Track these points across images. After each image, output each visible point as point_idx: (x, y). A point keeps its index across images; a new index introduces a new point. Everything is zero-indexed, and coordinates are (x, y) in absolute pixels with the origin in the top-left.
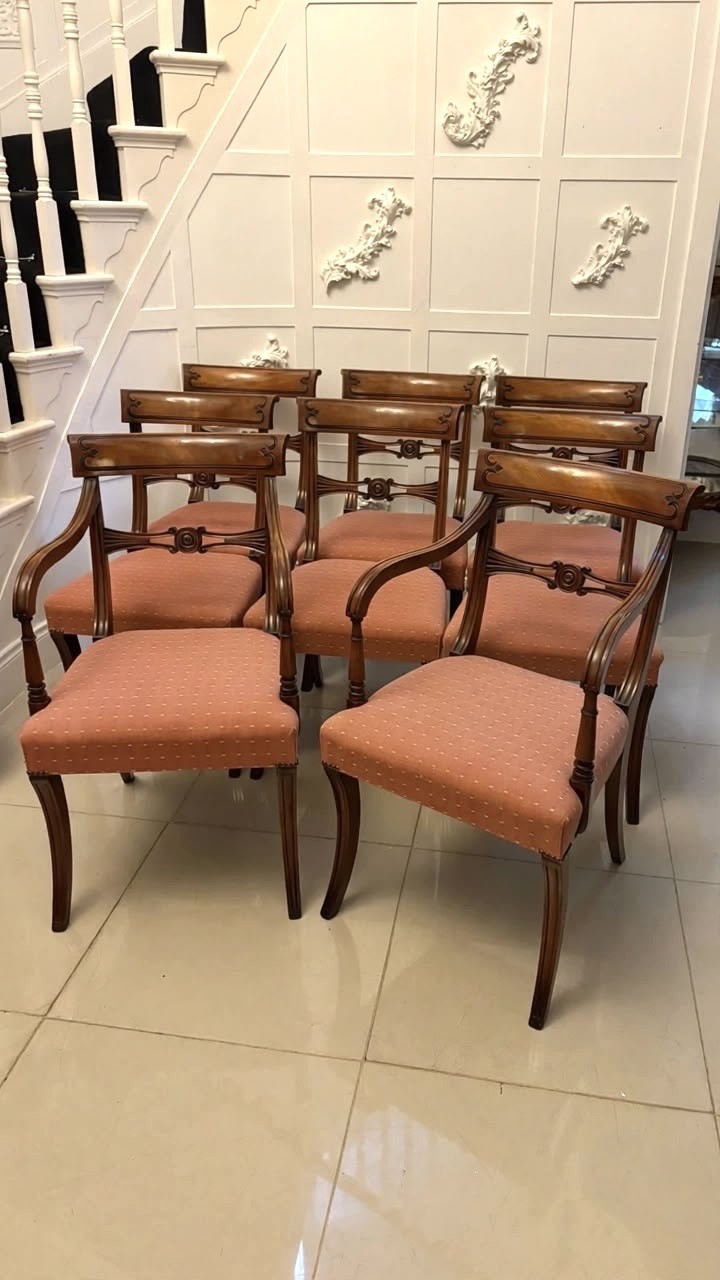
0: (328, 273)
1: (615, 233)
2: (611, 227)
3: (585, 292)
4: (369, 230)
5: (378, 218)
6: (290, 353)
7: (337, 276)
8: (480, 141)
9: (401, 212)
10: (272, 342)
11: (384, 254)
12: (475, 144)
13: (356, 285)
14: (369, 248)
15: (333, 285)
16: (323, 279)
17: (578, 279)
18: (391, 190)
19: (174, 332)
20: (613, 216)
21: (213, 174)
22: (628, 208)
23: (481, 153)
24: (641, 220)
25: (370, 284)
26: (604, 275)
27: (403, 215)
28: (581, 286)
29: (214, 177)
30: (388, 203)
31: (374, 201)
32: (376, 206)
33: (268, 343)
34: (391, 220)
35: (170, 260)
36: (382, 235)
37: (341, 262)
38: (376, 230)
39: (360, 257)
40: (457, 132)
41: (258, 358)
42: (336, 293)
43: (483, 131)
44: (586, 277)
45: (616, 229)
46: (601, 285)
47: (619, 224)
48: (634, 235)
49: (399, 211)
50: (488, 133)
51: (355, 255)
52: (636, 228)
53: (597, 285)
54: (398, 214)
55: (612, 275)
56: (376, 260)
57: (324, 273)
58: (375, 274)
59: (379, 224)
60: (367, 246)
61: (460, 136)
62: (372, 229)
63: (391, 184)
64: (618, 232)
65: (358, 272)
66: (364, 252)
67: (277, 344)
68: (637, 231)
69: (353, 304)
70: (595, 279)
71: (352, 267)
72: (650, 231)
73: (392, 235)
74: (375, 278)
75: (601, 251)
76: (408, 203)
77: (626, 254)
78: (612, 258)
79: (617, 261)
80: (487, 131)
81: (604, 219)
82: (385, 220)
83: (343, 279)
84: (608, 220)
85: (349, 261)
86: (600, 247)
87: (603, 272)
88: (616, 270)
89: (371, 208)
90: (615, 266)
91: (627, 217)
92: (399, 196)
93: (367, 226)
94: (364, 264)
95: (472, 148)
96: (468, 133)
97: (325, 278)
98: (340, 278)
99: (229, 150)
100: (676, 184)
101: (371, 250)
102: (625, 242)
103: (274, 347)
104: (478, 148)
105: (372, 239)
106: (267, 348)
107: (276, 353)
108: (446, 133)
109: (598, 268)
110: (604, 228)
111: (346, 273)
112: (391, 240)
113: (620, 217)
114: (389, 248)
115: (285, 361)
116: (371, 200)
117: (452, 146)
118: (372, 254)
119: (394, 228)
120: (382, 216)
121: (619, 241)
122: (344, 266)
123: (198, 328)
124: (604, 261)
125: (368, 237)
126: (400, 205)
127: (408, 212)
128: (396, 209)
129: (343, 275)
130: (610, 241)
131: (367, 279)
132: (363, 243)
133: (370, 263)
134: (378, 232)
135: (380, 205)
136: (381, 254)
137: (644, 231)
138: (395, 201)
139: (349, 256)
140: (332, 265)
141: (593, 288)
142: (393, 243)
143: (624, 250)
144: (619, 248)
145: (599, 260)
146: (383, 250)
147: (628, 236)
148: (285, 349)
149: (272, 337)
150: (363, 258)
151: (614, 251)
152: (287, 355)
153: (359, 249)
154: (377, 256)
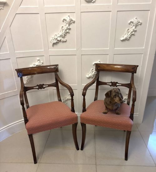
0: (52, 41)
2: (131, 24)
3: (124, 42)
4: (63, 28)
5: (65, 24)
7: (55, 41)
9: (72, 22)
10: (38, 60)
11: (68, 35)
13: (60, 44)
14: (64, 33)
15: (54, 44)
16: (51, 42)
17: (122, 39)
18: (69, 16)
19: (10, 59)
20: (132, 20)
21: (16, 14)
22: (136, 18)
24: (140, 21)
25: (64, 43)
26: (130, 37)
27: (73, 23)
30: (68, 19)
31: (64, 20)
32: (65, 21)
33: (37, 61)
34: (70, 24)
35: (6, 39)
36: (67, 29)
37: (56, 37)
38: (65, 28)
39: (61, 36)
41: (35, 65)
42: (55, 46)
44: (125, 38)
45: (133, 24)
46: (128, 40)
48: (138, 26)
49: (71, 22)
56: (66, 37)
58: (66, 40)
59: (66, 26)
62: (64, 27)
63: (69, 14)
64: (133, 25)
65: (61, 40)
68: (139, 24)
69: (60, 48)
70: (127, 38)
71: (59, 39)
73: (70, 29)
74: (66, 41)
76: (74, 19)
77: (135, 31)
78: (132, 32)
79: (133, 33)
81: (130, 22)
83: (57, 42)
84: (131, 22)
85: (58, 37)
86: (128, 29)
87: (129, 36)
88: (133, 36)
89: (63, 22)
90: (133, 34)
91: (136, 21)
93: (62, 27)
94: (62, 38)
95: (92, 3)
97: (52, 42)
99: (21, 7)
100: (150, 11)
102: (135, 28)
103: (39, 61)
104: (93, 3)
105: (64, 31)
106: (37, 62)
107: (39, 63)
109: (128, 35)
110: (130, 24)
111: (58, 40)
113: (134, 21)
114: (69, 33)
116: (63, 19)
117: (86, 3)
118: (64, 35)
119: (70, 27)
121: (134, 27)
123: (16, 58)
124: (129, 33)
125: (63, 30)
126: (72, 20)
128: (70, 22)
129: (57, 41)
130: (131, 28)
131: (63, 42)
132: (61, 32)
133: (64, 37)
134: (66, 28)
135: (66, 21)
136: (67, 35)
137: (141, 25)
138: (70, 19)
139: (58, 36)
140: (53, 38)
141: (126, 41)
142: (70, 31)
143: (135, 30)
144: (134, 29)
145: (128, 33)
146: (68, 33)
147: (136, 26)
148: (42, 62)
149: (38, 59)
150: (62, 36)
151: (132, 30)
152: (43, 63)
153: (61, 34)
154: (66, 35)
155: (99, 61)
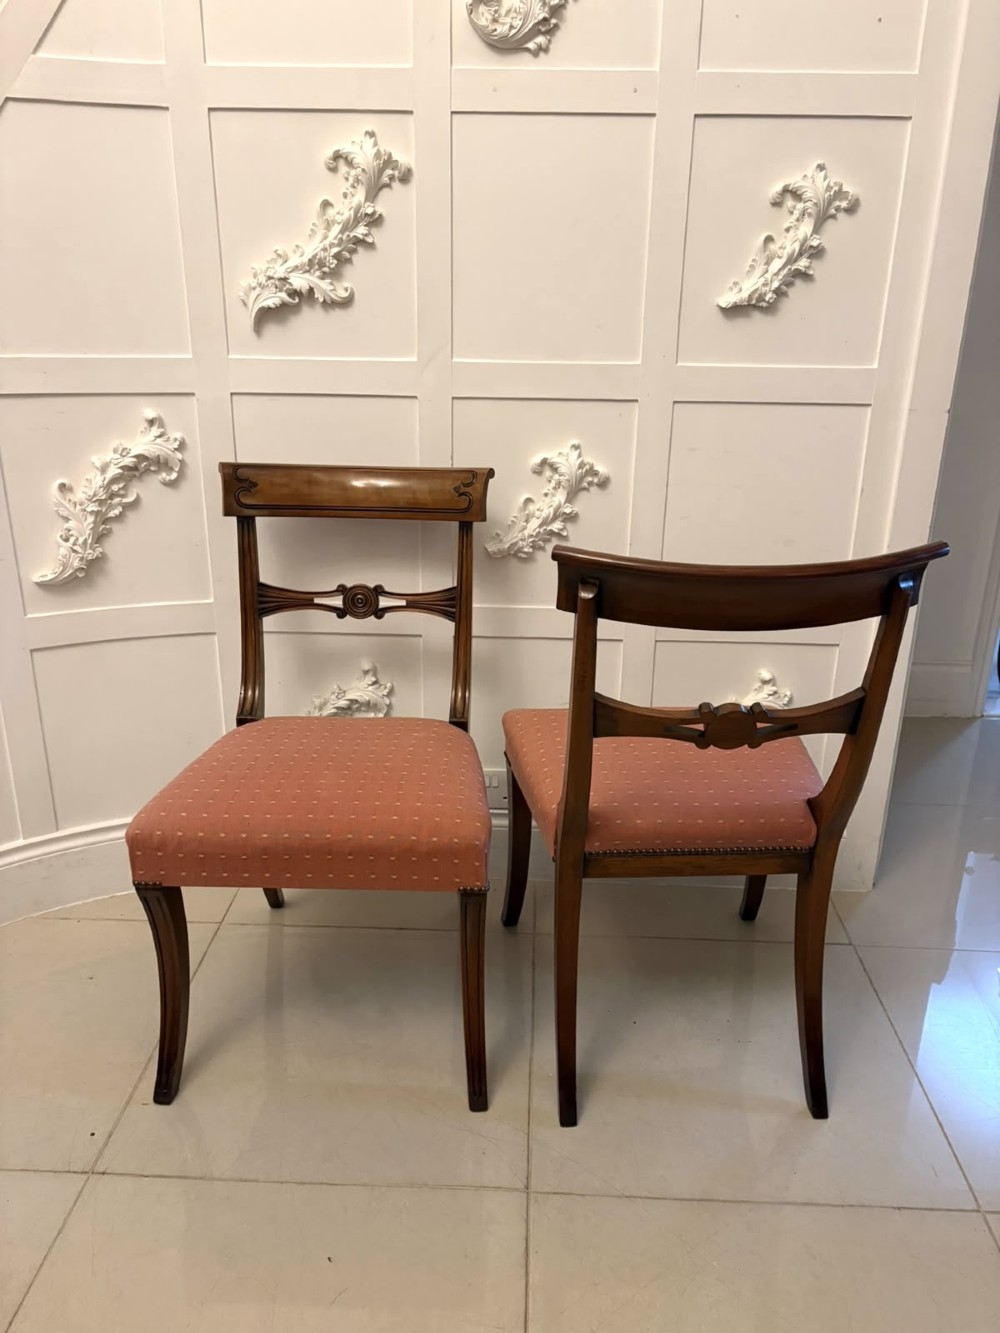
0: (254, 294)
1: (797, 213)
2: (789, 203)
3: (741, 324)
4: (331, 212)
5: (345, 187)
6: (187, 441)
7: (273, 299)
8: (541, 40)
9: (392, 178)
10: (151, 422)
11: (361, 257)
12: (531, 45)
13: (310, 315)
14: (332, 245)
15: (265, 316)
16: (245, 304)
17: (728, 299)
18: (371, 134)
20: (794, 180)
21: (7, 99)
22: (821, 168)
23: (542, 64)
24: (845, 189)
25: (338, 313)
26: (779, 292)
27: (396, 185)
28: (734, 311)
29: (11, 105)
30: (364, 155)
31: (337, 156)
32: (343, 168)
33: (143, 426)
34: (375, 190)
36: (356, 221)
37: (280, 272)
38: (343, 211)
39: (315, 264)
40: (495, 21)
41: (124, 452)
42: (271, 330)
43: (545, 20)
44: (745, 295)
45: (800, 206)
46: (770, 309)
47: (805, 196)
48: (833, 217)
49: (386, 176)
50: (556, 26)
51: (305, 259)
52: (837, 203)
53: (761, 309)
54: (385, 179)
55: (792, 292)
56: (348, 270)
57: (247, 294)
58: (345, 295)
59: (347, 201)
60: (327, 242)
61: (501, 29)
62: (338, 207)
63: (370, 123)
64: (803, 213)
65: (311, 290)
66: (322, 254)
67: (162, 425)
68: (838, 209)
70: (761, 298)
71: (299, 282)
72: (861, 212)
73: (375, 221)
74: (346, 303)
75: (772, 247)
76: (403, 158)
77: (817, 253)
78: (792, 260)
79: (803, 263)
80: (553, 21)
81: (778, 187)
82: (360, 195)
83: (284, 305)
84: (786, 190)
85: (296, 268)
86: (769, 239)
87: (776, 285)
88: (799, 283)
89: (333, 170)
90: (797, 273)
91: (821, 185)
92: (385, 146)
93: (326, 204)
94: (324, 276)
95: (527, 56)
96: (518, 23)
97: (250, 303)
98: (277, 301)
99: (41, 54)
100: (909, 124)
101: (335, 250)
102: (817, 230)
103: (156, 431)
104: (536, 53)
105: (336, 229)
106: (145, 433)
107: (159, 440)
108: (472, 22)
109: (769, 276)
110: (777, 203)
111: (293, 293)
112: (374, 231)
113: (807, 183)
114: (371, 246)
115: (179, 456)
116: (330, 153)
117: (488, 53)
118: (337, 256)
119: (380, 207)
120: (353, 187)
121: (807, 227)
122: (284, 280)
124: (777, 264)
125: (329, 225)
126: (389, 162)
127: (406, 177)
128: (381, 171)
129: (284, 296)
130: (788, 230)
131: (330, 304)
132: (319, 236)
133: (334, 274)
134: (348, 214)
135: (350, 163)
136: (355, 258)
137: (851, 210)
138: (378, 155)
139: (294, 261)
140: (262, 279)
141: (757, 316)
142: (377, 236)
143: (815, 243)
144: (805, 240)
145: (768, 263)
146: (360, 249)
147: (822, 218)
148: (178, 435)
149: (151, 414)
150: (321, 264)
151: (797, 246)
152: (182, 446)
153: (312, 248)
154: (349, 261)
155: (576, 442)
